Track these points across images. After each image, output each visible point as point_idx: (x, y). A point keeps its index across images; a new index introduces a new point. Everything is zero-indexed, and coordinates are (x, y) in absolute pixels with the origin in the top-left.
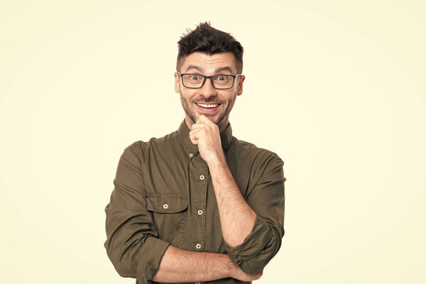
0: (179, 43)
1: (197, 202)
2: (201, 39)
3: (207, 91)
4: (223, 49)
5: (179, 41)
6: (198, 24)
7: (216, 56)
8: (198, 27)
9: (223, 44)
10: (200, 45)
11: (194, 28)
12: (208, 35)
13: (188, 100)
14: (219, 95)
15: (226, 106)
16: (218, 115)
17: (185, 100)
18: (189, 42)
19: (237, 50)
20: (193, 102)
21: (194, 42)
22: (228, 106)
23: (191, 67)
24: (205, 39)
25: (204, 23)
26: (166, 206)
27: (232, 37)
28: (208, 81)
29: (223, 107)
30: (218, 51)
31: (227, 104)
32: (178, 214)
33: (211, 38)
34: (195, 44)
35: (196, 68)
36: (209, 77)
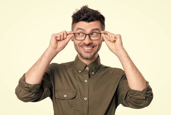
0: (72, 16)
1: (84, 94)
2: (83, 15)
3: (87, 41)
4: (94, 19)
5: (72, 15)
6: (82, 7)
7: (91, 23)
8: (82, 8)
9: (95, 17)
10: (83, 17)
11: (80, 9)
12: (87, 12)
13: (77, 45)
14: (93, 42)
15: (97, 48)
16: (93, 52)
17: (76, 45)
18: (77, 16)
19: (101, 19)
20: (80, 46)
21: (79, 16)
22: (99, 47)
23: (78, 29)
24: (85, 14)
25: (85, 6)
26: (65, 96)
27: (99, 13)
28: (87, 36)
29: (96, 48)
30: (92, 20)
31: (98, 46)
32: (71, 100)
33: (88, 14)
34: (80, 17)
35: (81, 29)
36: (88, 34)
